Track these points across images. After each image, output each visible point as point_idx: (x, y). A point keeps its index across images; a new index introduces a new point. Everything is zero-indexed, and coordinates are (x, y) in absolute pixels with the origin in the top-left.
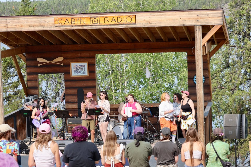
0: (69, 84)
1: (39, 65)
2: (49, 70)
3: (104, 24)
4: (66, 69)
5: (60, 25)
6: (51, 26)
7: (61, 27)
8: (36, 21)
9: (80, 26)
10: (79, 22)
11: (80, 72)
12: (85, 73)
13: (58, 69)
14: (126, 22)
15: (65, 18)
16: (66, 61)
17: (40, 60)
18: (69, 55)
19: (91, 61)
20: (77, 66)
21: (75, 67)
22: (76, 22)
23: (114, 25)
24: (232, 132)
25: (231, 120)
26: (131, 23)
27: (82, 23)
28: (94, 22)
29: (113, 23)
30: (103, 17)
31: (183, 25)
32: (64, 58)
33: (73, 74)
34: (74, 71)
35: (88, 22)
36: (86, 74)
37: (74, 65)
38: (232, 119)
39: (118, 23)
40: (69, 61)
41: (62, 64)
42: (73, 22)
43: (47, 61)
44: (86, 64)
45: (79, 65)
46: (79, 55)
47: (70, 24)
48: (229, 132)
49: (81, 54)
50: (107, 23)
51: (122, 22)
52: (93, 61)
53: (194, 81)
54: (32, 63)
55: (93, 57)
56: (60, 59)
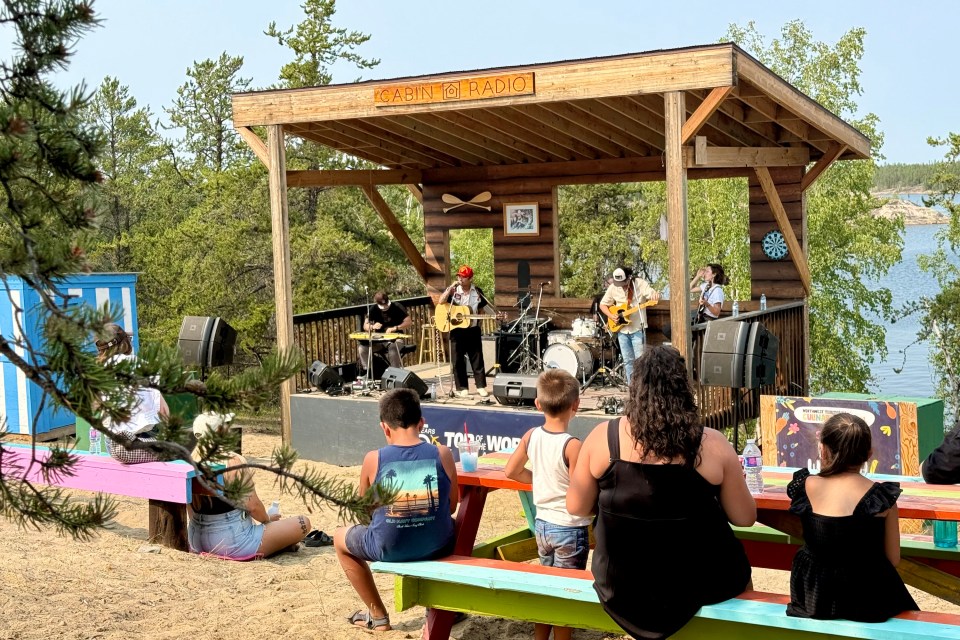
0: (503, 251)
1: (445, 210)
2: (466, 220)
3: (471, 98)
4: (495, 218)
5: (385, 104)
6: (369, 107)
7: (388, 109)
8: (342, 98)
9: (423, 105)
10: (420, 97)
11: (523, 226)
12: (532, 228)
13: (481, 218)
14: (513, 92)
15: (394, 87)
16: (496, 202)
17: (448, 199)
18: (502, 188)
19: (545, 201)
20: (517, 211)
21: (513, 215)
22: (415, 97)
23: (491, 99)
24: (720, 369)
25: (721, 337)
26: (523, 93)
27: (426, 98)
28: (449, 95)
29: (488, 94)
30: (467, 80)
31: (637, 93)
32: (494, 195)
33: (511, 230)
34: (512, 224)
35: (438, 97)
36: (535, 230)
37: (511, 210)
38: (724, 335)
39: (497, 95)
40: (502, 200)
41: (489, 209)
42: (409, 97)
43: (461, 202)
44: (534, 207)
45: (522, 211)
46: (521, 187)
47: (404, 102)
48: (715, 367)
49: (524, 185)
50: (475, 95)
51: (506, 92)
52: (548, 202)
53: (762, 248)
54: (434, 206)
55: (549, 193)
56: (485, 197)
